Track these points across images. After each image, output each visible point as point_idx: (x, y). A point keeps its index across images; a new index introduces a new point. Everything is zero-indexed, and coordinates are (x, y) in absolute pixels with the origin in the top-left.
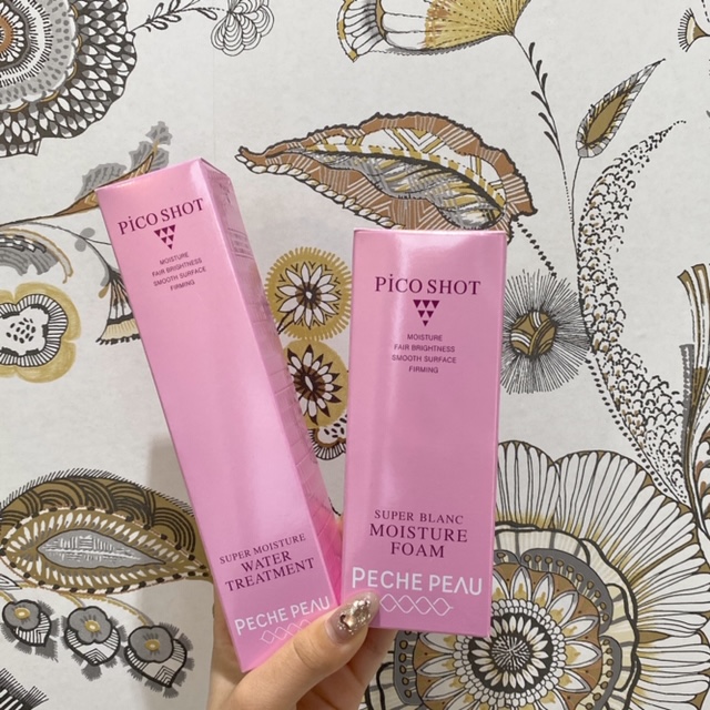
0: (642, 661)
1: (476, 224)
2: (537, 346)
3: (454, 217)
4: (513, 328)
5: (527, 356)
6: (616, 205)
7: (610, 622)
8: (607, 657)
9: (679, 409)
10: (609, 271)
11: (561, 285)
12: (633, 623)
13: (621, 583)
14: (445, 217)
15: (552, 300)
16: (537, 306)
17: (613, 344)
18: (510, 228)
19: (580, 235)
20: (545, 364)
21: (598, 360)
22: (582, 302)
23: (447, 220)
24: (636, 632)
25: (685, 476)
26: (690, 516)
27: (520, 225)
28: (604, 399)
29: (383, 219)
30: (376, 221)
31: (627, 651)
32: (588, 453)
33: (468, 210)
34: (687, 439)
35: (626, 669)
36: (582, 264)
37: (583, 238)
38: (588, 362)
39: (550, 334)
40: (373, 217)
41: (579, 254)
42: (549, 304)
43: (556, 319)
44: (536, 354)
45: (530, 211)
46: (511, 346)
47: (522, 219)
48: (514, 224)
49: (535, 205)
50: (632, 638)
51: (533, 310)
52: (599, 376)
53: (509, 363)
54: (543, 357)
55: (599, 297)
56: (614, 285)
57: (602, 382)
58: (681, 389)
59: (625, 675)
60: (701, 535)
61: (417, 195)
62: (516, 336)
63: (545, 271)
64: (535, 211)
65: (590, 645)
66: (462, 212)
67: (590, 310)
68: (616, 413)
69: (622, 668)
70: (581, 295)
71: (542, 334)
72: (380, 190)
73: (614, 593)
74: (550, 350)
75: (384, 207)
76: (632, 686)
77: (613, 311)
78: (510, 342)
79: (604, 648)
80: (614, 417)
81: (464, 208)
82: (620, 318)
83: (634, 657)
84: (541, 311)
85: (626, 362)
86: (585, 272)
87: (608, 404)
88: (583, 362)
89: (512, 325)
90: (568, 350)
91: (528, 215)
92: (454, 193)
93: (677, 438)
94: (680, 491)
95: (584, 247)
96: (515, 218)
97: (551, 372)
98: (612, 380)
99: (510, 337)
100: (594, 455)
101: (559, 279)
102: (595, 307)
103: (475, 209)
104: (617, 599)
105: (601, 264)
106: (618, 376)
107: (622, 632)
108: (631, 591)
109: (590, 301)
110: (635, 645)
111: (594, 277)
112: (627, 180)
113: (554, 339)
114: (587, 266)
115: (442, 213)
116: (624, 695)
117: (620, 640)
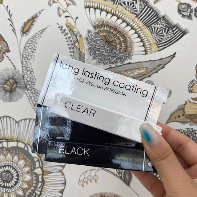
0: (45, 180)
2: (11, 89)
4: (5, 84)
5: (9, 92)
6: (32, 49)
7: (35, 168)
8: (34, 178)
10: (31, 68)
11: (18, 72)
12: (42, 168)
13: (38, 157)
15: (15, 76)
16: (11, 77)
17: (33, 88)
18: (3, 56)
19: (22, 58)
20: (14, 94)
21: (28, 93)
22: (23, 76)
24: (43, 171)
27: (6, 55)
28: (31, 104)
31: (40, 177)
32: (27, 119)
35: (40, 182)
36: (23, 66)
37: (23, 58)
38: (26, 93)
39: (15, 86)
41: (22, 63)
43: (16, 81)
44: (11, 91)
46: (4, 89)
47: (6, 53)
49: (10, 49)
50: (41, 173)
51: (10, 79)
52: (29, 97)
53: (4, 94)
54: (13, 92)
55: (28, 75)
56: (32, 71)
57: (30, 99)
59: (40, 184)
62: (6, 86)
63: (13, 68)
64: (10, 51)
65: (29, 175)
67: (26, 78)
68: (34, 108)
70: (23, 74)
71: (13, 85)
73: (36, 159)
74: (15, 90)
76: (42, 187)
77: (32, 79)
79: (34, 176)
82: (34, 81)
83: (42, 178)
84: (12, 79)
85: (36, 93)
86: (24, 68)
88: (24, 93)
90: (20, 90)
91: (8, 52)
95: (24, 61)
96: (4, 53)
97: (16, 96)
98: (33, 98)
99: (4, 86)
101: (17, 70)
102: (27, 78)
104: (37, 161)
105: (28, 66)
107: (38, 171)
108: (41, 159)
109: (26, 76)
110: (43, 175)
111: (27, 69)
112: (35, 42)
114: (25, 66)
116: (40, 189)
117: (38, 173)
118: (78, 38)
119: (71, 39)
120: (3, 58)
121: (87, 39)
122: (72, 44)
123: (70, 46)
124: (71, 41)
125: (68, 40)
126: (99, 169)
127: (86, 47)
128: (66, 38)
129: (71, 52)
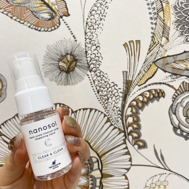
0: (104, 184)
1: (46, 18)
2: (69, 68)
3: (37, 15)
5: (65, 72)
6: (101, 15)
7: (92, 170)
8: (91, 182)
9: (121, 95)
10: (97, 41)
11: (79, 45)
12: (101, 171)
13: (97, 157)
14: (34, 15)
15: (75, 50)
16: (69, 52)
17: (98, 69)
18: (59, 21)
19: (86, 26)
20: (72, 75)
21: (91, 75)
22: (86, 52)
23: (35, 16)
24: (102, 174)
25: (122, 119)
26: (123, 134)
27: (63, 20)
28: (93, 89)
29: (9, 14)
30: (7, 14)
32: (87, 109)
33: (43, 13)
34: (123, 106)
35: (98, 186)
36: (87, 37)
37: (88, 27)
38: (88, 75)
39: (74, 64)
40: (5, 13)
41: (86, 33)
42: (74, 52)
43: (76, 58)
44: (68, 71)
45: (67, 15)
46: (59, 67)
47: (64, 18)
48: (61, 19)
49: (69, 12)
50: (100, 176)
51: (67, 54)
52: (92, 81)
53: (58, 74)
54: (71, 72)
55: (93, 51)
56: (99, 46)
57: (93, 83)
58: (122, 88)
60: (127, 141)
61: (23, 5)
62: (61, 64)
63: (73, 39)
64: (69, 15)
65: (85, 178)
66: (41, 13)
67: (89, 56)
68: (97, 95)
69: (96, 186)
70: (86, 49)
71: (71, 63)
72: (8, 2)
73: (94, 160)
74: (73, 70)
75: (10, 9)
77: (98, 57)
78: (59, 66)
79: (90, 179)
80: (97, 96)
81: (41, 12)
82: (100, 59)
83: (101, 183)
84: (71, 55)
85: (102, 76)
86: (88, 40)
87: (94, 91)
88: (86, 75)
89: (59, 59)
90: (80, 70)
91: (66, 16)
92: (38, 5)
93: (119, 105)
94: (120, 125)
95: (88, 30)
96: (61, 17)
97: (74, 78)
98: (96, 83)
99: (59, 64)
100: (89, 110)
101: (78, 42)
102: (91, 54)
103: (46, 12)
104: (95, 162)
105: (94, 38)
106: (99, 81)
107: (97, 174)
108: (100, 160)
109: (89, 52)
110: (101, 178)
111: (91, 43)
112: (105, 6)
113: (75, 66)
114: (89, 38)
115: (33, 13)
117: (96, 177)
118: (164, 4)
119: (154, 5)
120: (60, 24)
121: (175, 7)
122: (155, 13)
123: (152, 16)
124: (154, 9)
125: (150, 6)
126: (170, 174)
127: (173, 18)
128: (148, 4)
129: (152, 23)
